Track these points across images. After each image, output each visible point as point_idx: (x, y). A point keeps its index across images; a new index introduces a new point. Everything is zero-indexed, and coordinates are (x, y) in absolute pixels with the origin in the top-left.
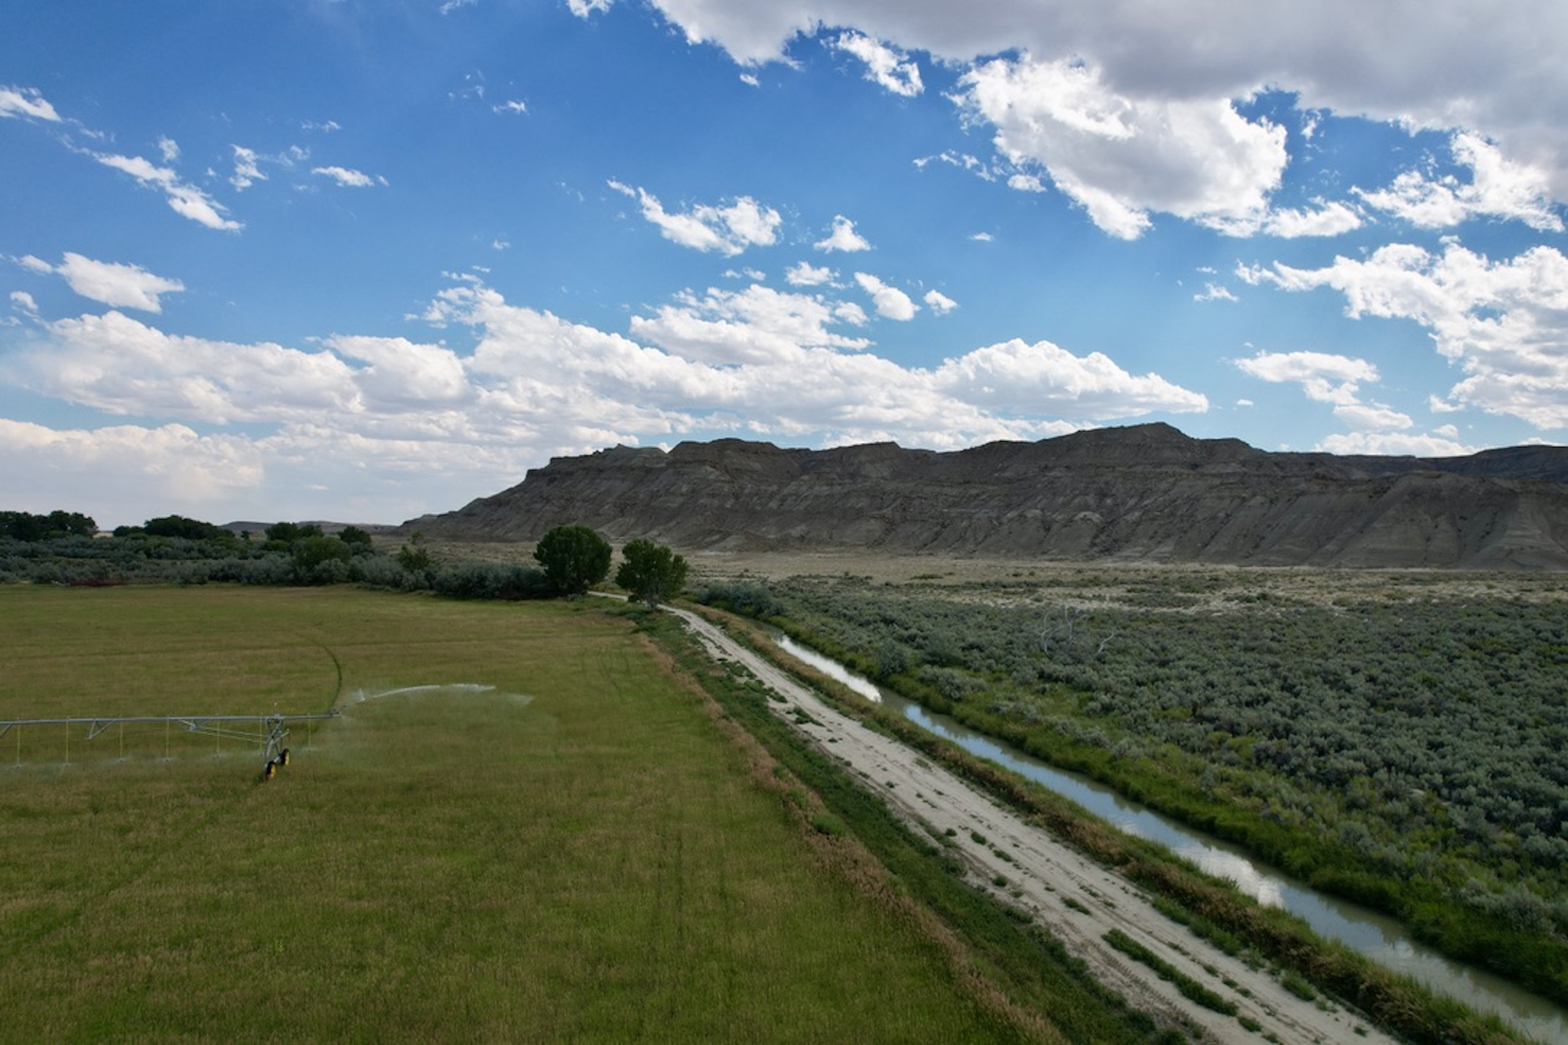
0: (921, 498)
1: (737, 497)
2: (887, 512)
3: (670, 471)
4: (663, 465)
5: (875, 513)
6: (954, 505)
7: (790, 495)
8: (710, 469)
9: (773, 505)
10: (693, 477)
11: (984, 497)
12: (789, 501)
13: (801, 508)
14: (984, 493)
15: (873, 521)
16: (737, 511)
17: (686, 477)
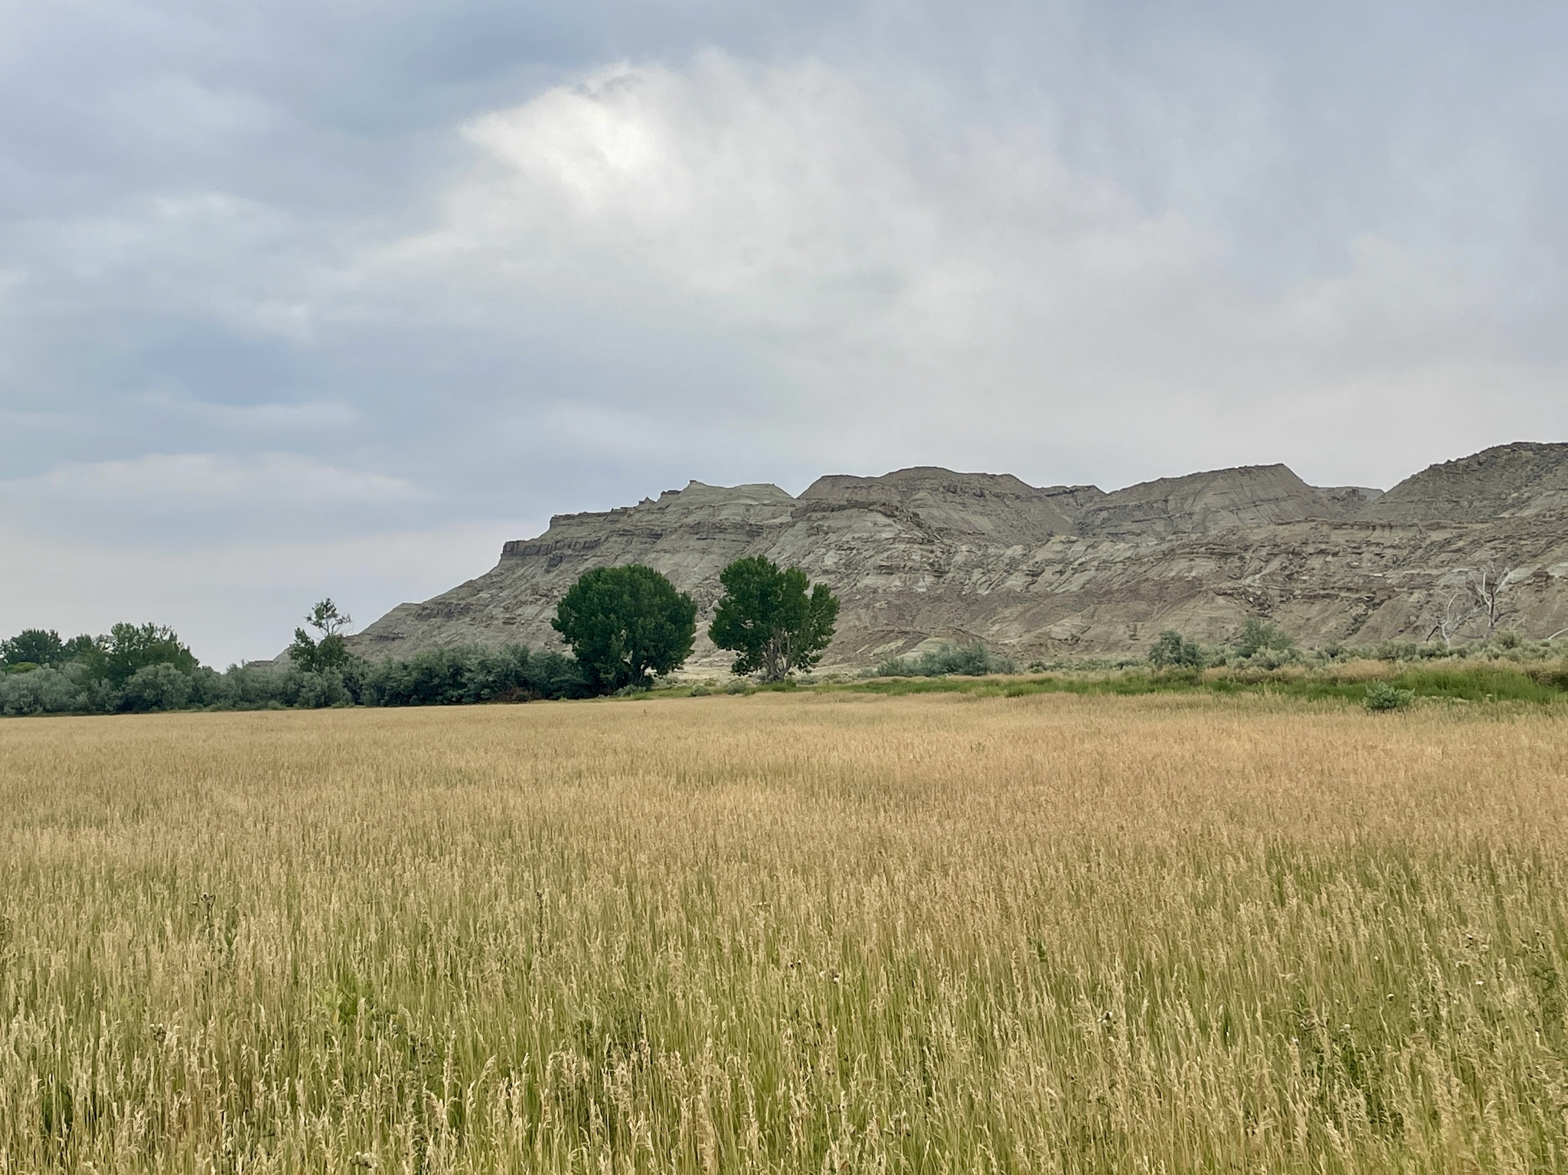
0: (1322, 552)
1: (939, 573)
2: (1252, 582)
3: (802, 526)
4: (786, 519)
5: (1226, 585)
6: (1397, 563)
7: (1050, 562)
8: (882, 519)
9: (1016, 582)
10: (849, 537)
11: (1461, 544)
12: (1048, 575)
13: (1074, 588)
14: (1460, 537)
15: (1221, 600)
16: (939, 598)
17: (833, 537)
